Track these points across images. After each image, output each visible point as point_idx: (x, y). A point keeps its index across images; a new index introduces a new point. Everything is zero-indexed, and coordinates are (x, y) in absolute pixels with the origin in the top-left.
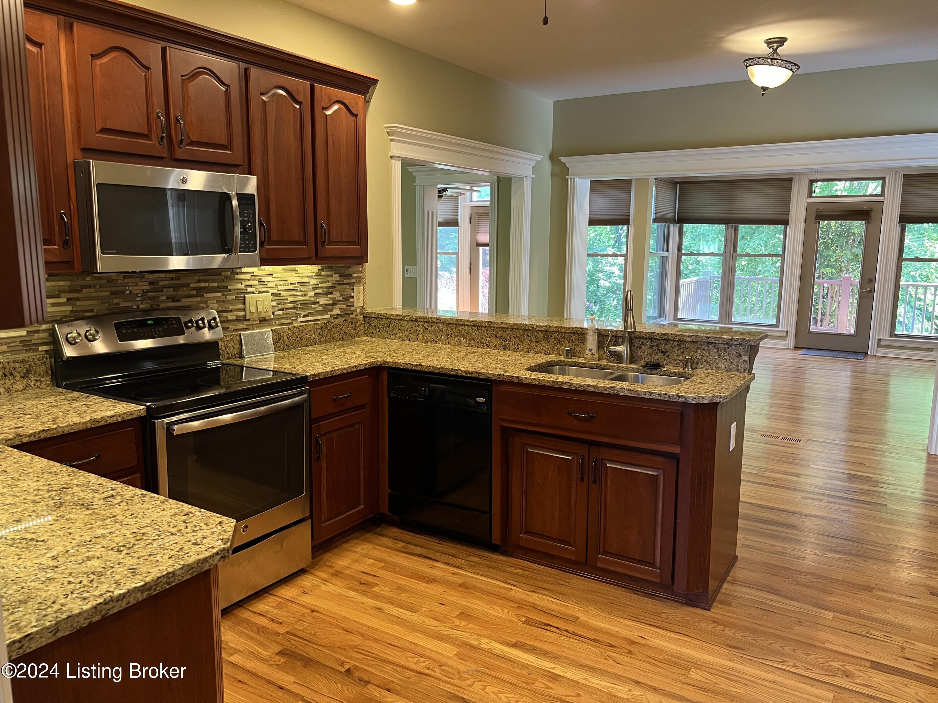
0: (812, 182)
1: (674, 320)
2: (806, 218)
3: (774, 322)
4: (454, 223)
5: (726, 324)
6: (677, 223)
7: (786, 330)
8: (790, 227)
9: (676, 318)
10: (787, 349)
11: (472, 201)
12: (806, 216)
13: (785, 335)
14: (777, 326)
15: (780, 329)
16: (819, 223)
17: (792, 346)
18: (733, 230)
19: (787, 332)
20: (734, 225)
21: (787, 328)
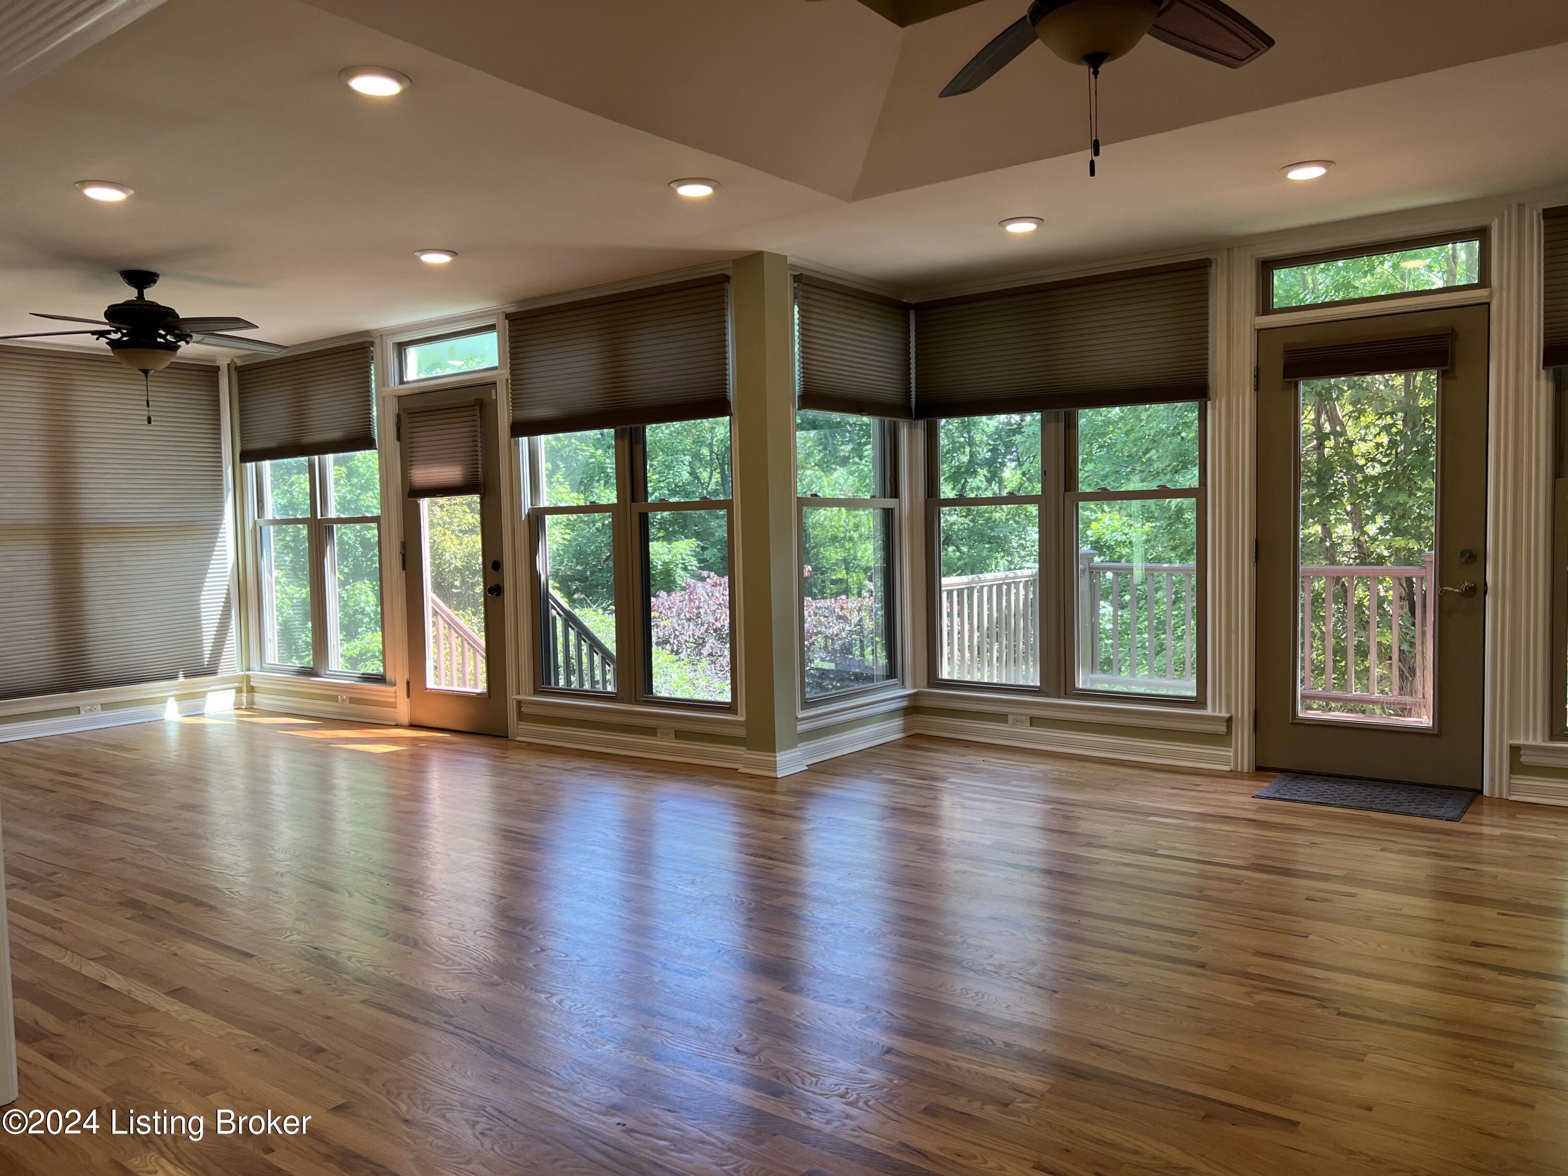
0: (1267, 267)
1: (930, 685)
2: (1257, 377)
3: (1188, 688)
4: (363, 441)
5: (1059, 697)
6: (919, 416)
7: (1224, 714)
8: (1214, 408)
9: (933, 679)
10: (1233, 774)
11: (402, 382)
12: (1257, 369)
13: (1224, 729)
14: (1199, 701)
15: (1209, 712)
16: (1296, 387)
17: (1246, 765)
18: (1062, 425)
19: (1229, 720)
20: (1062, 411)
21: (1228, 711)
